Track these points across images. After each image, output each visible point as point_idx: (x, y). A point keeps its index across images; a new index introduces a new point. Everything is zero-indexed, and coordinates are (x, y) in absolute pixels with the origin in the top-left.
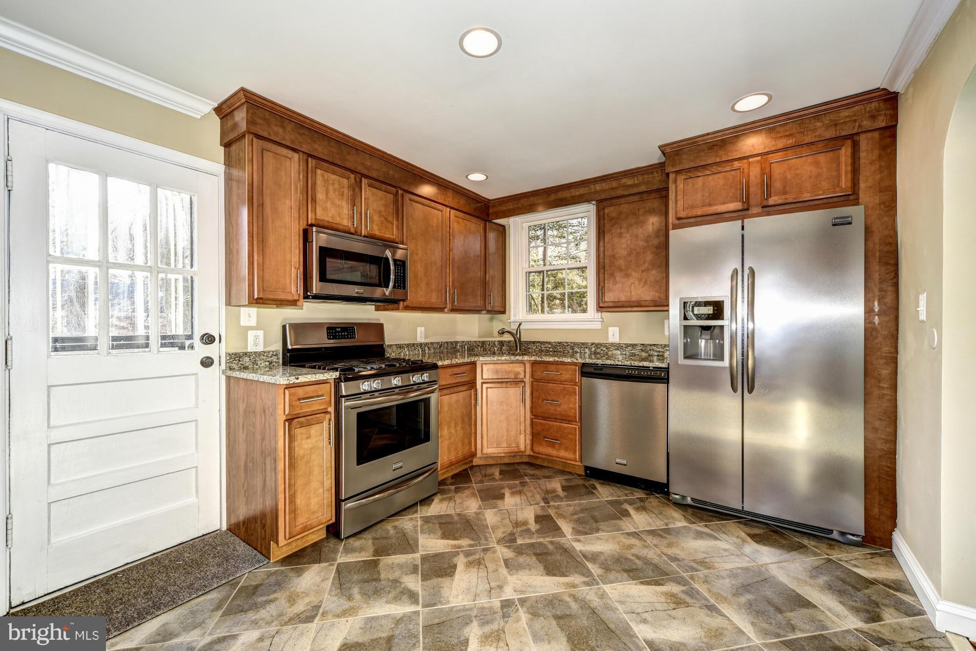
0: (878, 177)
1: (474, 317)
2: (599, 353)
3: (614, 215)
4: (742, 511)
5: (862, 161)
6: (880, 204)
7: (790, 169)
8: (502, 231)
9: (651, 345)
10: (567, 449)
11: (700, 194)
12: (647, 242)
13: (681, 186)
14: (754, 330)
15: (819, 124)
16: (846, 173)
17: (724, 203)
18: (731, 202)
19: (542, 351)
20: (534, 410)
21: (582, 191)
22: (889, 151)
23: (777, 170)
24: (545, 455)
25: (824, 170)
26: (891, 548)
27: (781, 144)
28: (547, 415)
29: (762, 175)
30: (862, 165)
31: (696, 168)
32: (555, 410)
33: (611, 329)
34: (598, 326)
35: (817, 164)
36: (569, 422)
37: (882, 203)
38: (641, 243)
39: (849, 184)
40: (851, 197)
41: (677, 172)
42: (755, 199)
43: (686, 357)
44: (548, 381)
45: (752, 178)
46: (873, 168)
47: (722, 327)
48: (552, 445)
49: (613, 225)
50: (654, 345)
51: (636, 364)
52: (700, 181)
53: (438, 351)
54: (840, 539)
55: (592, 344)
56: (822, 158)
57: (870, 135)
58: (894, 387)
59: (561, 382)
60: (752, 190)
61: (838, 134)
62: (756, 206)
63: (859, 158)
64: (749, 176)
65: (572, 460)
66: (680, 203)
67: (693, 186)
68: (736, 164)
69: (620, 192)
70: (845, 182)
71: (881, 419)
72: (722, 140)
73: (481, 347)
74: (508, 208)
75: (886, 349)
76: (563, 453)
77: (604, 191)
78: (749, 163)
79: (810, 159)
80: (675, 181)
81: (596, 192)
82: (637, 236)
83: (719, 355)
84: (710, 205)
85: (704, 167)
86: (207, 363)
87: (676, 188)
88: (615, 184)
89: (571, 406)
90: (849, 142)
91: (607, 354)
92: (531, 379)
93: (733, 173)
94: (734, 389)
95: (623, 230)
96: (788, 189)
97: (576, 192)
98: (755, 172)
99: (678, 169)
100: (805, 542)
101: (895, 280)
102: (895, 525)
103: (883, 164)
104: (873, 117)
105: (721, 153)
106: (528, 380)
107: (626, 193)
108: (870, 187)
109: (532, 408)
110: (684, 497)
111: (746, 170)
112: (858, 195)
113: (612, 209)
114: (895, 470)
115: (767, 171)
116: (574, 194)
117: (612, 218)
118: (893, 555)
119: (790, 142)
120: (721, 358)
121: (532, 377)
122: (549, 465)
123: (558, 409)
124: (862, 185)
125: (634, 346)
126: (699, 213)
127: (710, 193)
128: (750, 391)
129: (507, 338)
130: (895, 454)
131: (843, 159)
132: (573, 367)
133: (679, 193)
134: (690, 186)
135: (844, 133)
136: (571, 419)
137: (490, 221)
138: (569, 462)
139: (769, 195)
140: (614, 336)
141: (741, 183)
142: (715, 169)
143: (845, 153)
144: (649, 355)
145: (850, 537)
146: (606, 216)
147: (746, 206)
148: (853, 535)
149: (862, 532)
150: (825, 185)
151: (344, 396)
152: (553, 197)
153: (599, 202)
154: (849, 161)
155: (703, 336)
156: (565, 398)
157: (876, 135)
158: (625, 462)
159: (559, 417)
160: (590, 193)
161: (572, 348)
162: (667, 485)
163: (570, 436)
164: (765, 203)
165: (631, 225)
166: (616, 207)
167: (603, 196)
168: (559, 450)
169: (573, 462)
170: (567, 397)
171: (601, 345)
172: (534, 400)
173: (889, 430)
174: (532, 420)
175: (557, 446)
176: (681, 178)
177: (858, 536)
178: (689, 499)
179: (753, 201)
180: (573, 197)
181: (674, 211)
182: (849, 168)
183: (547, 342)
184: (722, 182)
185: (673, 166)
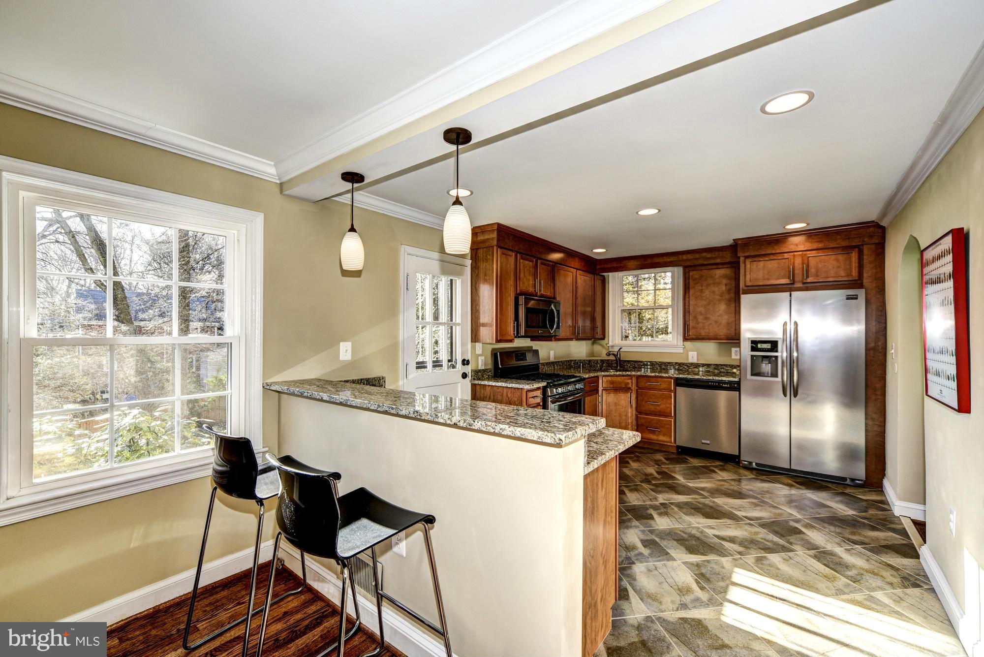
0: (874, 271)
1: (584, 343)
2: (681, 370)
3: (697, 276)
4: (791, 470)
5: (865, 261)
6: (876, 287)
7: (820, 261)
8: (604, 281)
9: (722, 365)
10: (664, 435)
11: (761, 272)
12: (722, 296)
13: (748, 266)
14: (797, 358)
15: (839, 237)
16: (855, 267)
17: (778, 279)
18: (782, 278)
19: (636, 368)
20: (638, 409)
21: (672, 259)
22: (880, 257)
23: (812, 262)
24: (648, 439)
25: (842, 264)
26: (882, 488)
27: (815, 246)
28: (648, 412)
29: (803, 264)
30: (865, 263)
31: (759, 256)
32: (656, 409)
33: (690, 353)
34: (681, 351)
35: (837, 260)
36: (666, 416)
37: (877, 287)
38: (718, 297)
39: (857, 274)
40: (859, 282)
41: (746, 257)
42: (798, 278)
43: (752, 375)
44: (650, 389)
45: (796, 265)
46: (871, 266)
47: (776, 357)
48: (653, 432)
49: (695, 284)
50: (724, 365)
51: (711, 378)
52: (761, 264)
53: (561, 367)
54: (852, 484)
55: (676, 363)
56: (840, 257)
57: (869, 246)
58: (884, 395)
59: (660, 390)
60: (796, 272)
61: (850, 244)
62: (799, 282)
63: (863, 259)
64: (794, 263)
65: (667, 442)
66: (748, 277)
67: (757, 266)
68: (786, 255)
69: (701, 262)
70: (855, 273)
71: (876, 413)
72: (777, 240)
73: (588, 364)
74: (613, 266)
75: (879, 372)
76: (661, 438)
77: (689, 260)
78: (794, 256)
79: (833, 257)
80: (745, 262)
81: (683, 260)
82: (714, 292)
83: (774, 374)
84: (768, 279)
85: (765, 255)
86: (464, 376)
87: (745, 266)
88: (697, 256)
89: (668, 406)
90: (857, 249)
91: (688, 371)
92: (636, 388)
93: (784, 261)
94: (785, 395)
95: (703, 288)
96: (819, 274)
97: (668, 259)
98: (798, 261)
99: (746, 255)
100: (830, 485)
101: (884, 332)
102: (884, 475)
103: (878, 264)
104: (871, 237)
105: (776, 247)
106: (634, 387)
107: (706, 263)
108: (870, 277)
109: (637, 408)
110: (750, 463)
111: (792, 260)
112: (863, 281)
113: (695, 272)
114: (884, 443)
115: (806, 262)
116: (666, 260)
117: (695, 279)
118: (882, 491)
119: (821, 245)
120: (776, 376)
121: (637, 386)
122: (649, 447)
123: (658, 408)
124: (865, 275)
125: (708, 365)
126: (761, 284)
127: (768, 272)
128: (795, 396)
129: (612, 358)
130: (885, 433)
131: (854, 259)
132: (669, 380)
133: (747, 270)
134: (755, 266)
135: (854, 244)
136: (668, 414)
137: (598, 274)
138: (666, 443)
139: (808, 277)
140: (693, 357)
141: (789, 268)
142: (772, 257)
143: (854, 255)
144: (721, 372)
145: (858, 482)
146: (691, 277)
147: (792, 282)
148: (859, 480)
149: (864, 478)
150: (842, 273)
151: (550, 396)
152: (649, 261)
153: (685, 268)
154: (857, 261)
155: (764, 362)
156: (663, 400)
157: (873, 246)
158: (708, 442)
159: (658, 413)
160: (679, 261)
161: (660, 366)
162: (739, 456)
163: (667, 426)
164: (805, 281)
165: (710, 285)
166: (699, 272)
167: (688, 264)
168: (658, 435)
169: (669, 444)
170: (665, 400)
171: (683, 364)
172: (639, 402)
173: (880, 419)
174: (637, 416)
175: (657, 433)
176: (748, 261)
177: (862, 480)
178: (754, 464)
179: (797, 279)
180: (666, 262)
181: (743, 281)
182: (857, 265)
183: (639, 361)
184: (776, 265)
185: (743, 253)
